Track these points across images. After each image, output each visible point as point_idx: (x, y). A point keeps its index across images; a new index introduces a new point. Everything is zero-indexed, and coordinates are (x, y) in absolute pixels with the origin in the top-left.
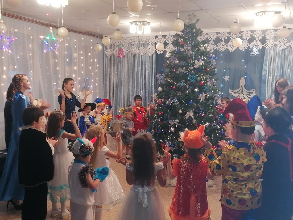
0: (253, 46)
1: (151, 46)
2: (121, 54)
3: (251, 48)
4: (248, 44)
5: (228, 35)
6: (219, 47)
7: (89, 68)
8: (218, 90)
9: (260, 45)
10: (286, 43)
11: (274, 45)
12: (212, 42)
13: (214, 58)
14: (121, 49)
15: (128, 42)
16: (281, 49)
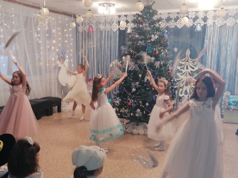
0: (197, 24)
1: (115, 24)
2: (91, 30)
3: (195, 26)
4: (193, 22)
5: (177, 15)
6: (170, 24)
7: (65, 42)
8: (170, 58)
9: (203, 23)
10: (223, 21)
11: (213, 23)
12: (164, 20)
13: (167, 33)
14: (91, 26)
15: (97, 21)
16: (219, 26)
